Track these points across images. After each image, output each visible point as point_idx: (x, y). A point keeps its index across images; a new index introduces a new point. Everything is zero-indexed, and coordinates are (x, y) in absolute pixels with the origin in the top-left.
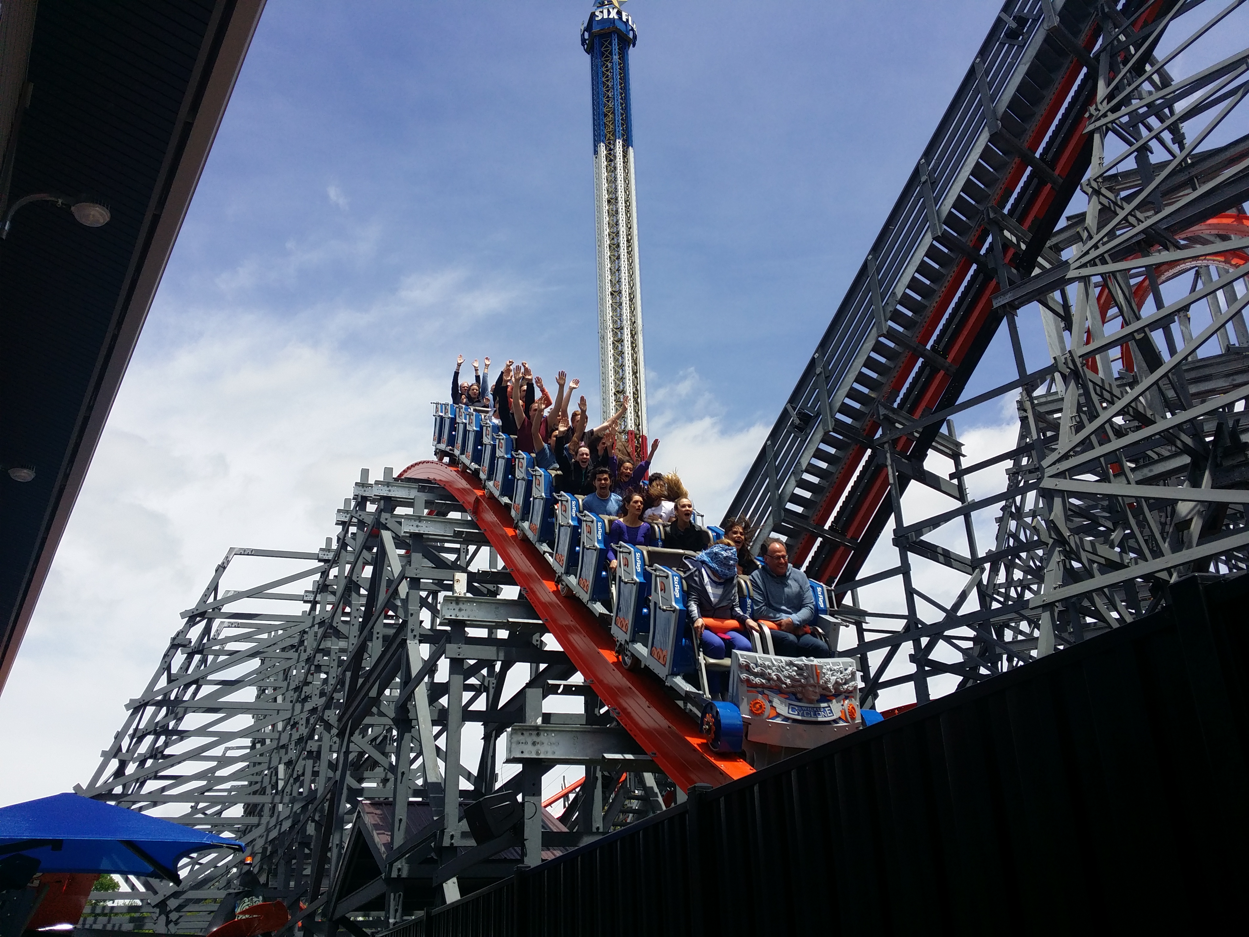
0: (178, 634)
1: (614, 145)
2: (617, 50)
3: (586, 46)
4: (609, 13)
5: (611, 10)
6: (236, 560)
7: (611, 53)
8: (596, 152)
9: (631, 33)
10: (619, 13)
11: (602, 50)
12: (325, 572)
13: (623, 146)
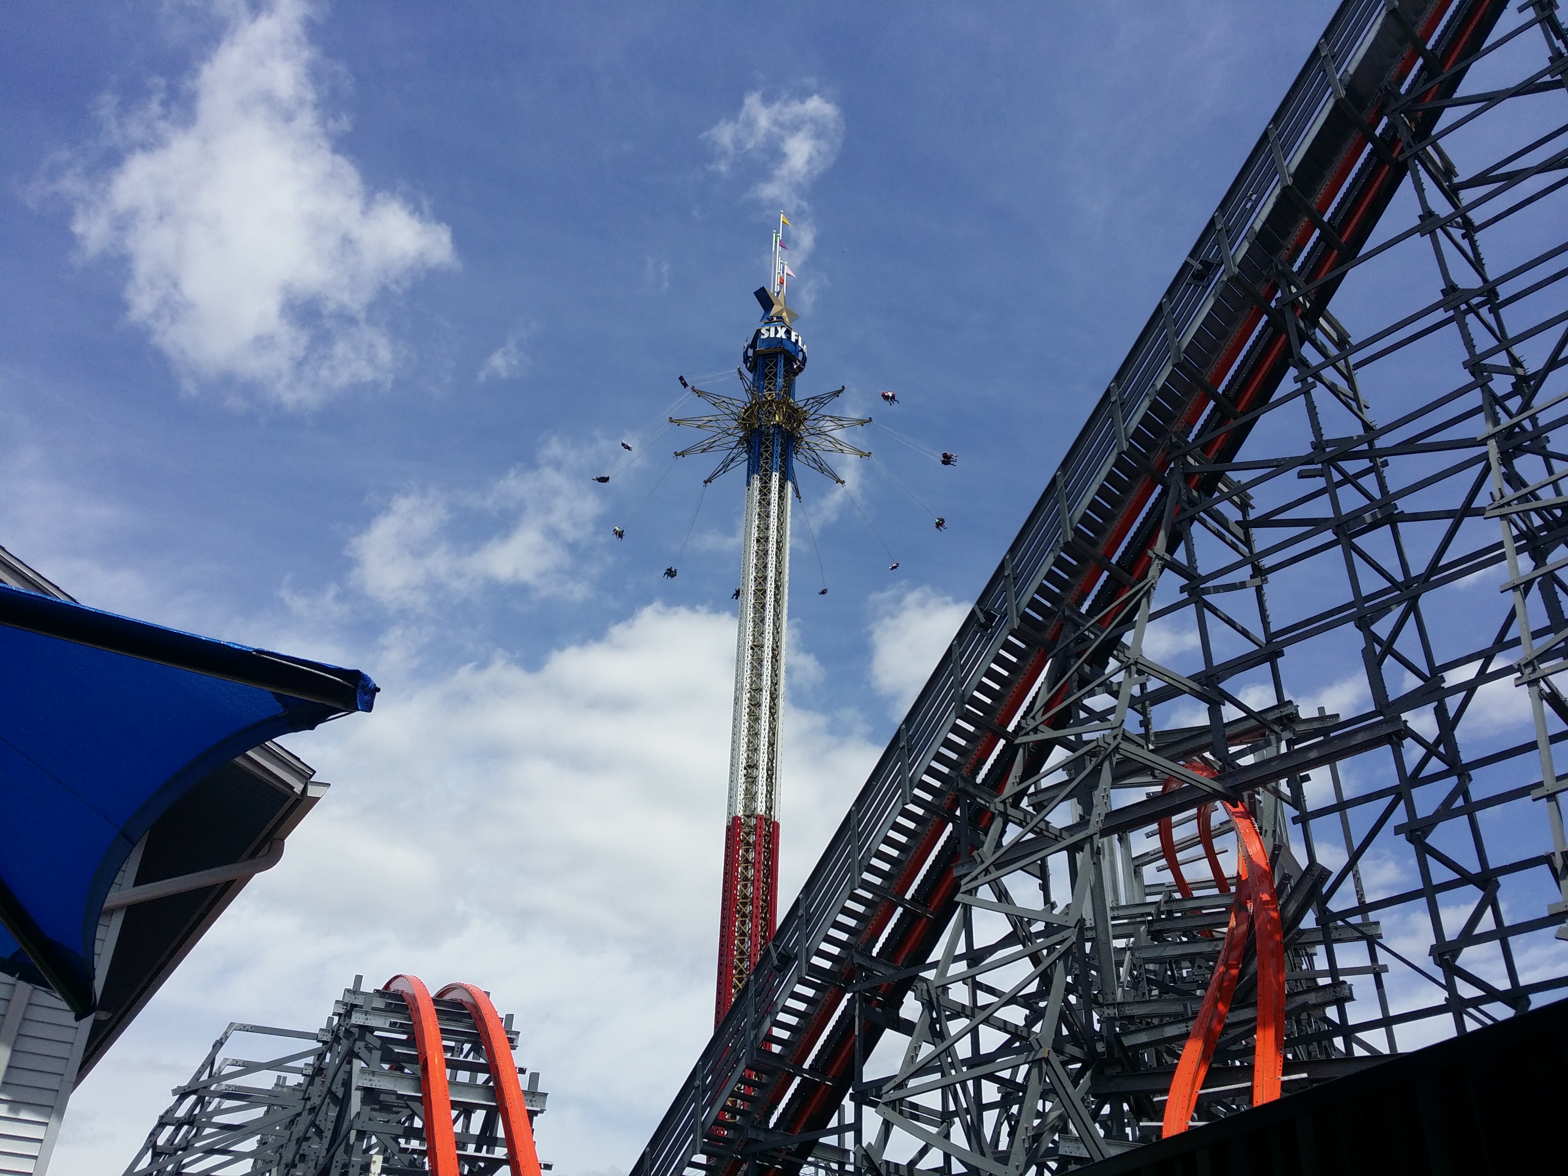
0: (167, 1112)
1: (771, 477)
2: (782, 372)
3: (748, 364)
4: (777, 332)
5: (779, 329)
6: (235, 1035)
7: (775, 375)
8: (748, 483)
9: (801, 354)
10: (788, 332)
11: (766, 371)
12: (322, 1054)
13: (780, 479)
